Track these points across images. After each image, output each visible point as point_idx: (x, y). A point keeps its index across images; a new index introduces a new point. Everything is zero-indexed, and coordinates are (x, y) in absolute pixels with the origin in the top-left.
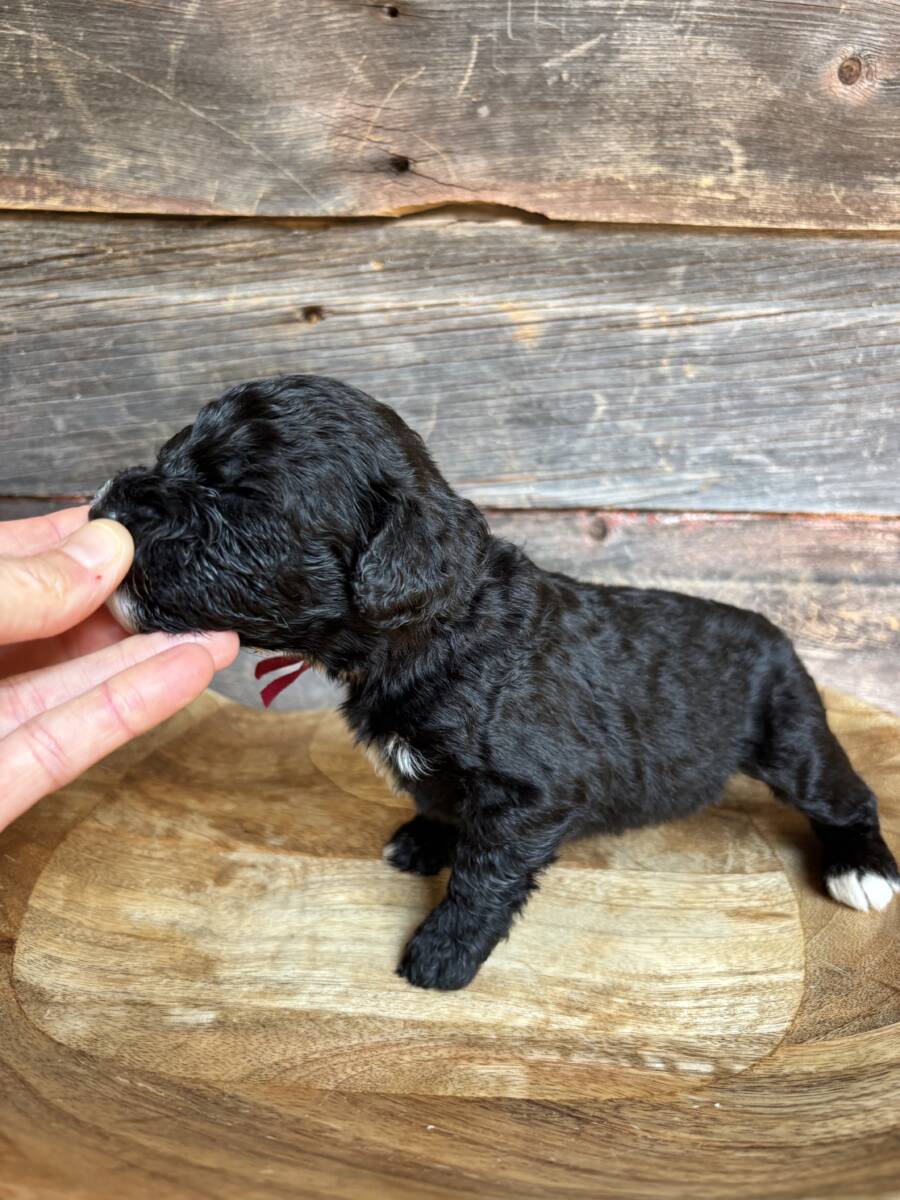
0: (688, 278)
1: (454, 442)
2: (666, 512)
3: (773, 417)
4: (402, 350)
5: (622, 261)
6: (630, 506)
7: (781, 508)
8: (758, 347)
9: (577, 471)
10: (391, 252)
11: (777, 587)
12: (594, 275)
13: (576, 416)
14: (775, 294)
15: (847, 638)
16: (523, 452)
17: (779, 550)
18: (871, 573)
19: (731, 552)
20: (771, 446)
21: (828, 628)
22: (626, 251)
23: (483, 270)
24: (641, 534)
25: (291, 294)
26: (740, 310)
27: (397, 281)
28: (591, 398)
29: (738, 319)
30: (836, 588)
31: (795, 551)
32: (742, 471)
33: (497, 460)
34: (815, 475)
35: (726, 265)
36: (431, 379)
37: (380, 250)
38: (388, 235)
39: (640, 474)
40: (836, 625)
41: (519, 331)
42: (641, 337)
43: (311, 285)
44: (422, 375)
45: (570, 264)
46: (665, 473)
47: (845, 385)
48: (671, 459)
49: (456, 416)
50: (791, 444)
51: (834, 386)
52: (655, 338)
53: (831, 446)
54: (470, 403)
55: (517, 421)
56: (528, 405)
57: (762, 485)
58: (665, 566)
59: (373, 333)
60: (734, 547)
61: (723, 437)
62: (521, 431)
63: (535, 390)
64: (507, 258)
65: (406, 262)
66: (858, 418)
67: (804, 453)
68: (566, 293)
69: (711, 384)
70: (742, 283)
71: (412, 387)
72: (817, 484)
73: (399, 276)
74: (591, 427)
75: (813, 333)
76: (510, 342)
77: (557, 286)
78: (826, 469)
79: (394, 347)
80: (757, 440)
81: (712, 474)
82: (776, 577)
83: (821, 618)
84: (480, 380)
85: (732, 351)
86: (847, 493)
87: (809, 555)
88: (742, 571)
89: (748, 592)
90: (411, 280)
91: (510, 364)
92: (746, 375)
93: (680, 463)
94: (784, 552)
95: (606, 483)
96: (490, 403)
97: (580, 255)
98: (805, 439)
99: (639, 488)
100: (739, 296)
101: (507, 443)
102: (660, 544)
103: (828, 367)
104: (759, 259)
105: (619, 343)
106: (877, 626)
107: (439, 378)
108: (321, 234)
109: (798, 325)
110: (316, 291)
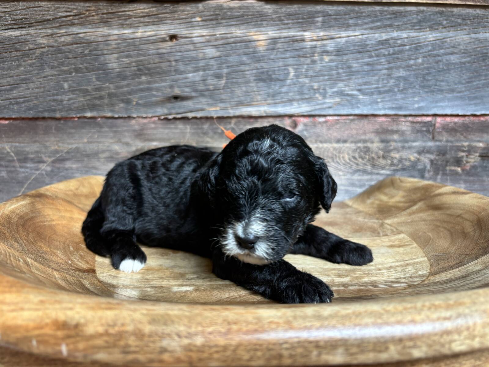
0: (323, 22)
1: (233, 89)
2: (320, 116)
3: (359, 76)
4: (211, 52)
5: (297, 16)
6: (305, 114)
7: (365, 112)
8: (352, 48)
9: (283, 100)
10: (205, 13)
11: (366, 145)
12: (286, 22)
13: (282, 77)
14: (357, 28)
15: (394, 165)
16: (261, 93)
17: (365, 131)
18: (401, 138)
19: (346, 132)
20: (359, 88)
21: (387, 161)
22: (298, 12)
23: (242, 20)
24: (310, 126)
25: (164, 30)
26: (344, 34)
27: (207, 25)
28: (288, 70)
29: (343, 37)
30: (388, 144)
31: (371, 130)
32: (349, 98)
33: (251, 96)
34: (377, 99)
35: (338, 17)
36: (223, 63)
37: (200, 12)
38: (203, 6)
39: (309, 100)
40: (390, 160)
41: (258, 43)
42: (306, 45)
43: (172, 27)
44: (219, 62)
45: (277, 17)
46: (318, 100)
47: (386, 63)
48: (320, 94)
49: (233, 78)
50: (367, 87)
51: (382, 63)
52: (311, 45)
53: (382, 87)
54: (239, 73)
55: (259, 79)
56: (263, 73)
57: (357, 103)
58: (320, 139)
59: (198, 45)
60: (347, 130)
61: (341, 84)
62: (260, 84)
63: (265, 67)
64: (251, 15)
65: (211, 17)
66: (392, 76)
67: (372, 90)
68: (276, 29)
69: (334, 64)
70: (344, 24)
71: (215, 67)
72: (378, 102)
73: (208, 23)
74: (288, 82)
75: (373, 42)
76: (255, 47)
77: (272, 26)
78: (381, 96)
79: (207, 51)
80: (354, 86)
81: (337, 100)
82: (365, 141)
83: (384, 157)
84: (242, 63)
85: (342, 50)
86: (390, 106)
87: (377, 132)
88: (351, 139)
89: (354, 148)
90: (213, 24)
91: (255, 57)
92: (348, 60)
93: (324, 96)
94: (367, 131)
95: (295, 104)
96: (247, 73)
97: (280, 14)
98: (372, 84)
99: (309, 106)
100: (343, 29)
101: (255, 89)
102: (318, 130)
103: (379, 56)
104: (350, 14)
105: (298, 48)
106: (406, 159)
107: (226, 63)
108: (176, 6)
109: (367, 39)
110: (175, 29)
